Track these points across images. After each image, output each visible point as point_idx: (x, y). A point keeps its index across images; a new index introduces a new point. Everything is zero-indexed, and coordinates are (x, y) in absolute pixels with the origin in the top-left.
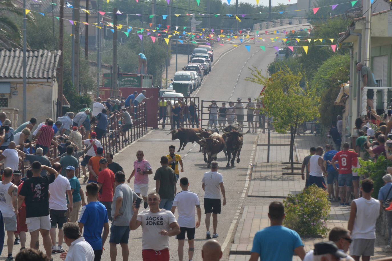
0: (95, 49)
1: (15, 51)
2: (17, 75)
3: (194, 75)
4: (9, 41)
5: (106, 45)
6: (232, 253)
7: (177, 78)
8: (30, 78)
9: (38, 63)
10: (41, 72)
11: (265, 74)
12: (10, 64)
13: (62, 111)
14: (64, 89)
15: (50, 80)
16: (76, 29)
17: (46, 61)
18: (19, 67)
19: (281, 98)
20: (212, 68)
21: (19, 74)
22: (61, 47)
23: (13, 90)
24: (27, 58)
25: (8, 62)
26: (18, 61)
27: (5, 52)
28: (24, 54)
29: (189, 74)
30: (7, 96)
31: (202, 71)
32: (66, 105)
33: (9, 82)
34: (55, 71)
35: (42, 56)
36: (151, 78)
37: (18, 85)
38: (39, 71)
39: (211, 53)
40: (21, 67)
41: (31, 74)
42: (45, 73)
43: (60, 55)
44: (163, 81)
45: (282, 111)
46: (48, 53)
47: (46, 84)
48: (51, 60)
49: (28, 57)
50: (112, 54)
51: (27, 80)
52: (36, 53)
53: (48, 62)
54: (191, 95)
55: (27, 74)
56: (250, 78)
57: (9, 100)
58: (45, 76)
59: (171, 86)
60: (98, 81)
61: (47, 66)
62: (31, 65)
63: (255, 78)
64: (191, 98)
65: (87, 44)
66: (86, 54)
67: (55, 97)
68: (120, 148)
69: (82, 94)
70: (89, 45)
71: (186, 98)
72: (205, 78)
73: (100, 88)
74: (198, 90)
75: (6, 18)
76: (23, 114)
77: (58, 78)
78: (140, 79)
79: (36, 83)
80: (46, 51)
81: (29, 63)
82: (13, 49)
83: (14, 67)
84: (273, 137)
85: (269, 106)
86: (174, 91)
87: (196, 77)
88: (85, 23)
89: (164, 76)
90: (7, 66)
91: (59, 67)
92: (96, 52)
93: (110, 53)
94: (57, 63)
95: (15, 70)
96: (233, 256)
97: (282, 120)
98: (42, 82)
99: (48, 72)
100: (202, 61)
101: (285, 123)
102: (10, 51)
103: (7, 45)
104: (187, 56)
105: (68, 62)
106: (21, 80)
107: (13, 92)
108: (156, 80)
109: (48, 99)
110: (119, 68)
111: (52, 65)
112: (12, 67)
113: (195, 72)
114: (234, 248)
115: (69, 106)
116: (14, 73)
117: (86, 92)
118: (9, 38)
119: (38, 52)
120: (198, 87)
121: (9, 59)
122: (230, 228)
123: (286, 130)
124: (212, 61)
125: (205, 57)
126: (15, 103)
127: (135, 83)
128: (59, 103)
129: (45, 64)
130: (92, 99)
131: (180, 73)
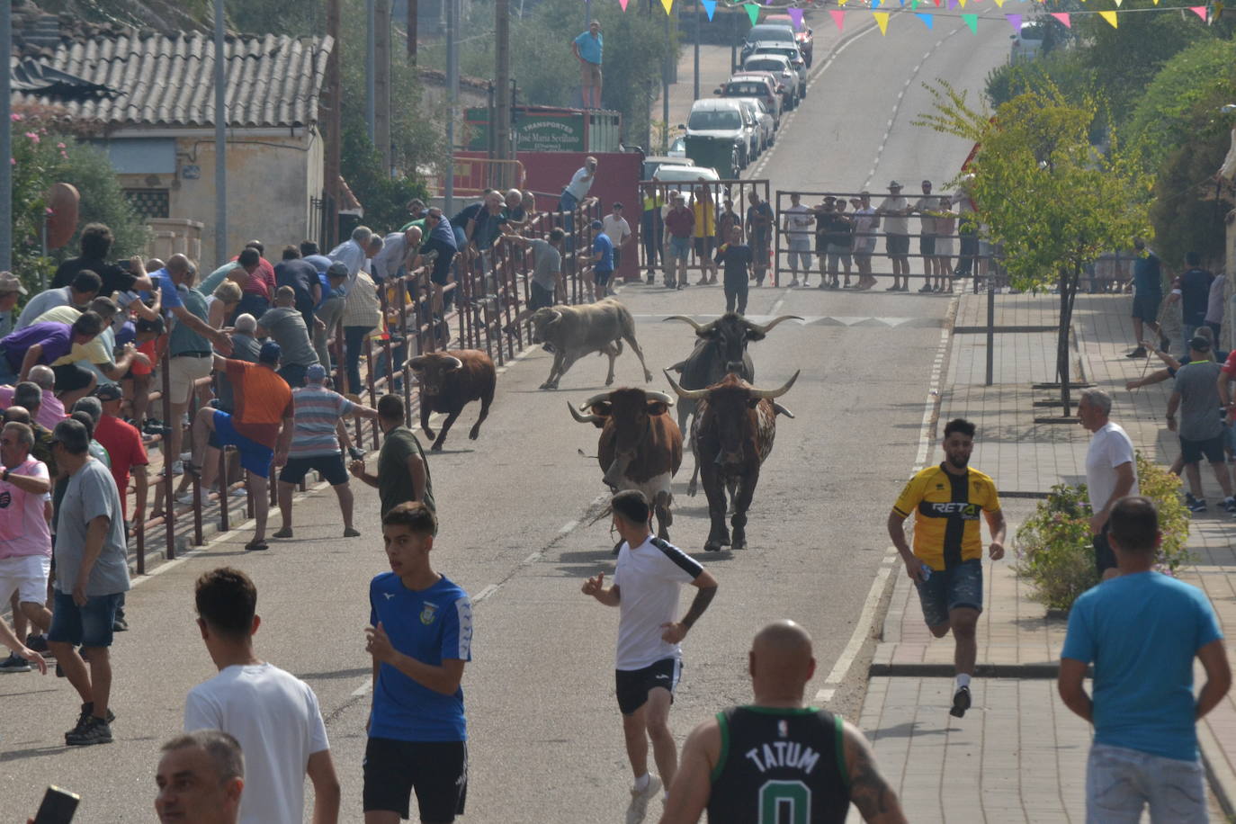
0: (440, 31)
1: (188, 40)
2: (195, 115)
3: (752, 110)
4: (172, 10)
5: (475, 19)
6: (878, 671)
7: (699, 120)
8: (235, 124)
9: (262, 77)
10: (270, 106)
11: (979, 104)
12: (174, 80)
13: (337, 228)
14: (346, 160)
15: (298, 131)
17: (286, 70)
18: (201, 90)
19: (1029, 180)
20: (808, 86)
21: (202, 112)
22: (332, 25)
23: (186, 163)
24: (226, 63)
25: (168, 76)
26: (199, 72)
27: (159, 42)
28: (219, 50)
29: (737, 108)
30: (166, 183)
31: (778, 98)
32: (350, 209)
33: (172, 139)
34: (315, 101)
35: (273, 54)
36: (616, 121)
37: (200, 148)
38: (264, 102)
39: (806, 41)
40: (209, 89)
41: (239, 112)
42: (285, 109)
43: (330, 50)
44: (655, 130)
45: (1032, 221)
47: (288, 143)
48: (300, 66)
49: (231, 59)
50: (493, 48)
51: (227, 132)
52: (255, 45)
53: (292, 73)
54: (744, 176)
55: (227, 111)
56: (930, 117)
57: (172, 195)
58: (284, 118)
59: (681, 148)
60: (449, 132)
61: (290, 85)
62: (239, 85)
63: (947, 117)
64: (742, 183)
65: (412, 14)
66: (412, 49)
67: (315, 184)
68: (520, 343)
69: (400, 175)
70: (419, 20)
71: (729, 185)
72: (787, 119)
73: (458, 154)
74: (765, 158)
76: (217, 241)
77: (326, 123)
78: (580, 124)
79: (257, 140)
80: (285, 40)
81: (234, 78)
82: (183, 33)
83: (187, 91)
84: (1004, 306)
85: (991, 207)
86: (690, 162)
87: (759, 115)
89: (657, 114)
90: (165, 89)
91: (327, 90)
92: (443, 41)
93: (487, 45)
94: (320, 78)
95: (191, 100)
96: (879, 682)
97: (1033, 251)
98: (274, 138)
99: (292, 104)
100: (777, 66)
101: (1044, 261)
102: (173, 39)
103: (163, 22)
104: (730, 49)
105: (354, 73)
106: (210, 132)
107: (185, 171)
108: (633, 127)
109: (295, 193)
110: (514, 92)
111: (305, 82)
112: (180, 89)
113: (755, 102)
114: (882, 657)
115: (360, 213)
116: (188, 110)
117: (413, 169)
119: (262, 42)
120: (764, 148)
121: (171, 66)
122: (871, 594)
123: (1044, 281)
124: (808, 66)
125: (786, 52)
126: (190, 204)
127: (565, 139)
128: (327, 204)
129: (283, 82)
130: (432, 189)
131: (708, 103)
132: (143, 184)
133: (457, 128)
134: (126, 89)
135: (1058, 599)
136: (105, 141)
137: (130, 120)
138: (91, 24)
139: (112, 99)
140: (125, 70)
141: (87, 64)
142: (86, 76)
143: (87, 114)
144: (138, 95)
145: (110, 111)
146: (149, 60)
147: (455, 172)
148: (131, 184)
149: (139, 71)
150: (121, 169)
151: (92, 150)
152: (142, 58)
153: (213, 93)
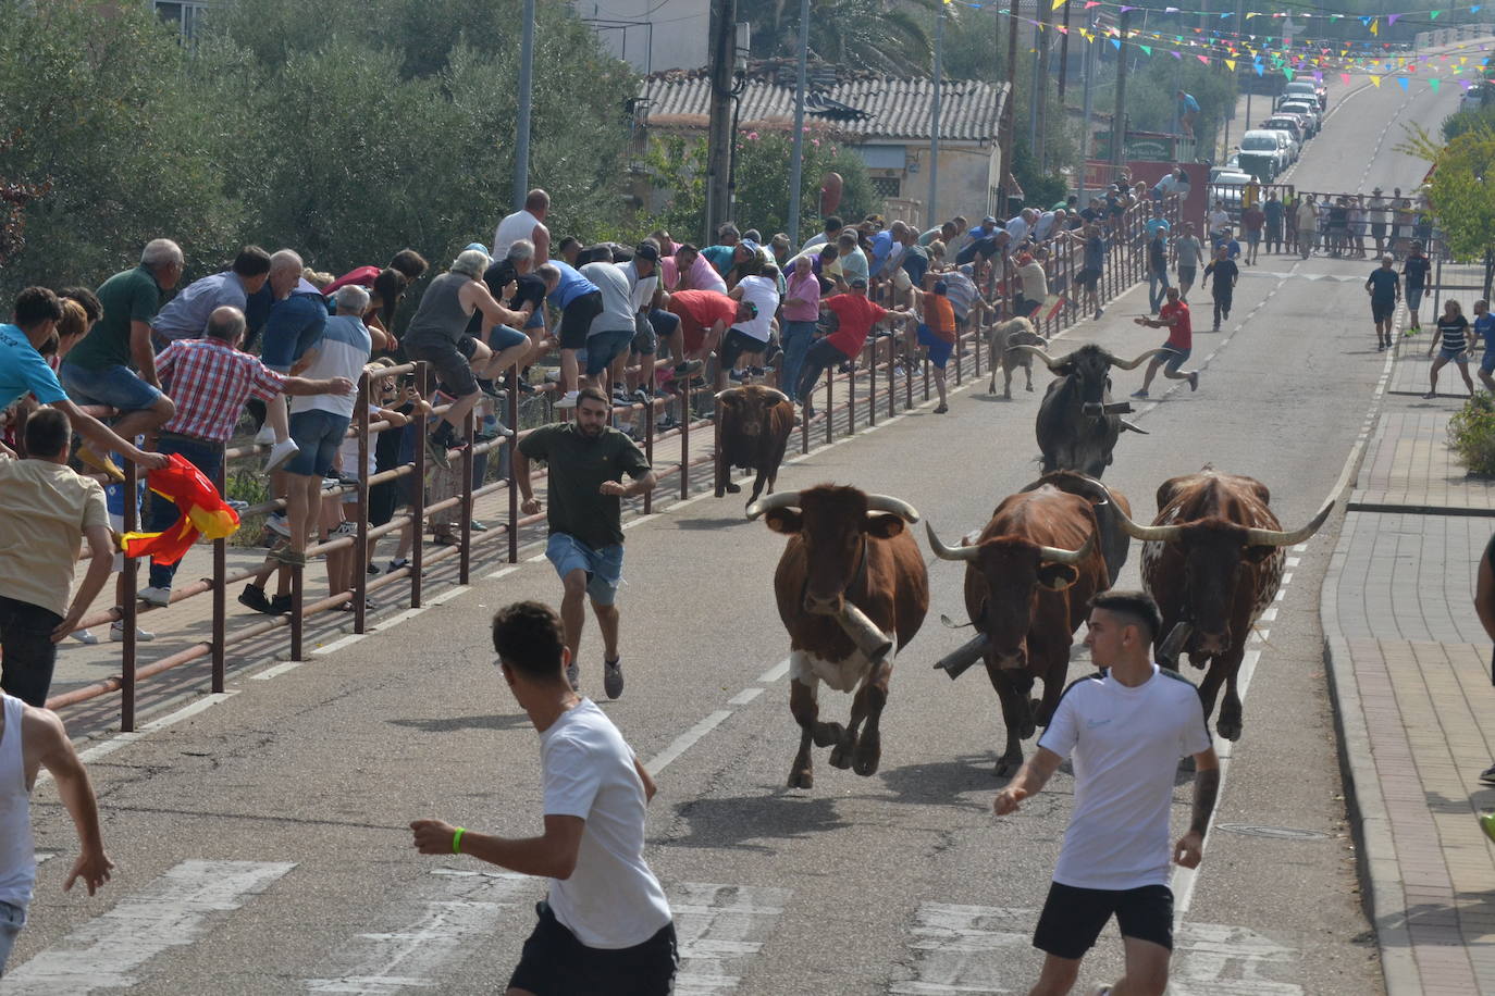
0: (1080, 81)
1: (917, 83)
2: (909, 131)
3: (1285, 138)
4: (908, 63)
5: (1103, 74)
6: (1352, 507)
7: (1248, 144)
8: (945, 138)
9: (963, 108)
10: (967, 126)
11: (1437, 139)
12: (907, 108)
13: (1008, 208)
14: (1015, 163)
15: (985, 144)
16: (1043, 39)
17: (979, 103)
18: (924, 115)
19: (1469, 189)
20: (1323, 124)
21: (924, 129)
22: (1010, 75)
23: (912, 162)
24: (940, 98)
25: (903, 106)
26: (923, 104)
27: (899, 83)
28: (937, 90)
29: (1275, 137)
30: (898, 175)
31: (1302, 131)
32: (1016, 194)
33: (904, 146)
34: (996, 124)
35: (971, 93)
36: (1193, 143)
37: (921, 153)
38: (964, 124)
39: (1323, 94)
40: (929, 114)
41: (948, 130)
42: (977, 129)
43: (1008, 91)
44: (1219, 150)
45: (1469, 217)
46: (983, 88)
47: (978, 151)
48: (988, 101)
49: (944, 96)
50: (1114, 93)
51: (939, 142)
52: (960, 87)
53: (983, 106)
54: (1277, 181)
55: (940, 129)
56: (1403, 146)
57: (902, 182)
58: (976, 135)
59: (1236, 162)
60: (1083, 147)
61: (981, 114)
62: (948, 113)
63: (1416, 147)
64: (1276, 186)
65: (1063, 69)
66: (1061, 92)
67: (994, 178)
68: (1123, 286)
69: (1049, 174)
70: (1067, 73)
71: (1266, 187)
72: (1308, 145)
73: (1088, 161)
74: (1292, 170)
75: (904, 16)
76: (930, 212)
77: (1003, 139)
78: (1170, 144)
79: (958, 148)
80: (980, 84)
81: (945, 108)
82: (914, 78)
83: (914, 115)
84: (1448, 272)
85: (1442, 207)
86: (1242, 171)
87: (1289, 142)
88: (1061, 28)
89: (1221, 139)
90: (901, 114)
91: (1004, 117)
92: (1082, 88)
93: (1111, 90)
94: (1001, 109)
95: (917, 121)
96: (1353, 515)
97: (1469, 237)
98: (970, 147)
99: (982, 126)
100: (1303, 110)
101: (1476, 244)
102: (908, 82)
103: (901, 71)
104: (1271, 98)
105: (1023, 106)
106: (929, 142)
107: (911, 167)
108: (1204, 147)
109: (980, 183)
110: (1127, 122)
111: (991, 111)
112: (910, 114)
113: (1286, 133)
114: (1356, 499)
115: (1022, 197)
116: (915, 128)
117: (1058, 170)
118: (908, 55)
119: (964, 85)
120: (1291, 163)
121: (905, 99)
122: (1350, 458)
123: (1476, 256)
124: (1323, 110)
125: (1309, 101)
126: (913, 189)
127: (1159, 153)
128: (1001, 192)
129: (977, 111)
130: (1070, 184)
131: (1255, 133)
132: (883, 175)
133: (1088, 144)
134: (876, 113)
135: (1475, 465)
136: (860, 147)
137: (877, 133)
138: (856, 71)
139: (867, 120)
140: (875, 101)
141: (852, 96)
142: (851, 105)
143: (850, 129)
144: (884, 117)
145: (865, 127)
146: (892, 95)
147: (1085, 173)
148: (876, 175)
149: (885, 102)
150: (870, 165)
151: (852, 152)
152: (887, 94)
153: (931, 118)
